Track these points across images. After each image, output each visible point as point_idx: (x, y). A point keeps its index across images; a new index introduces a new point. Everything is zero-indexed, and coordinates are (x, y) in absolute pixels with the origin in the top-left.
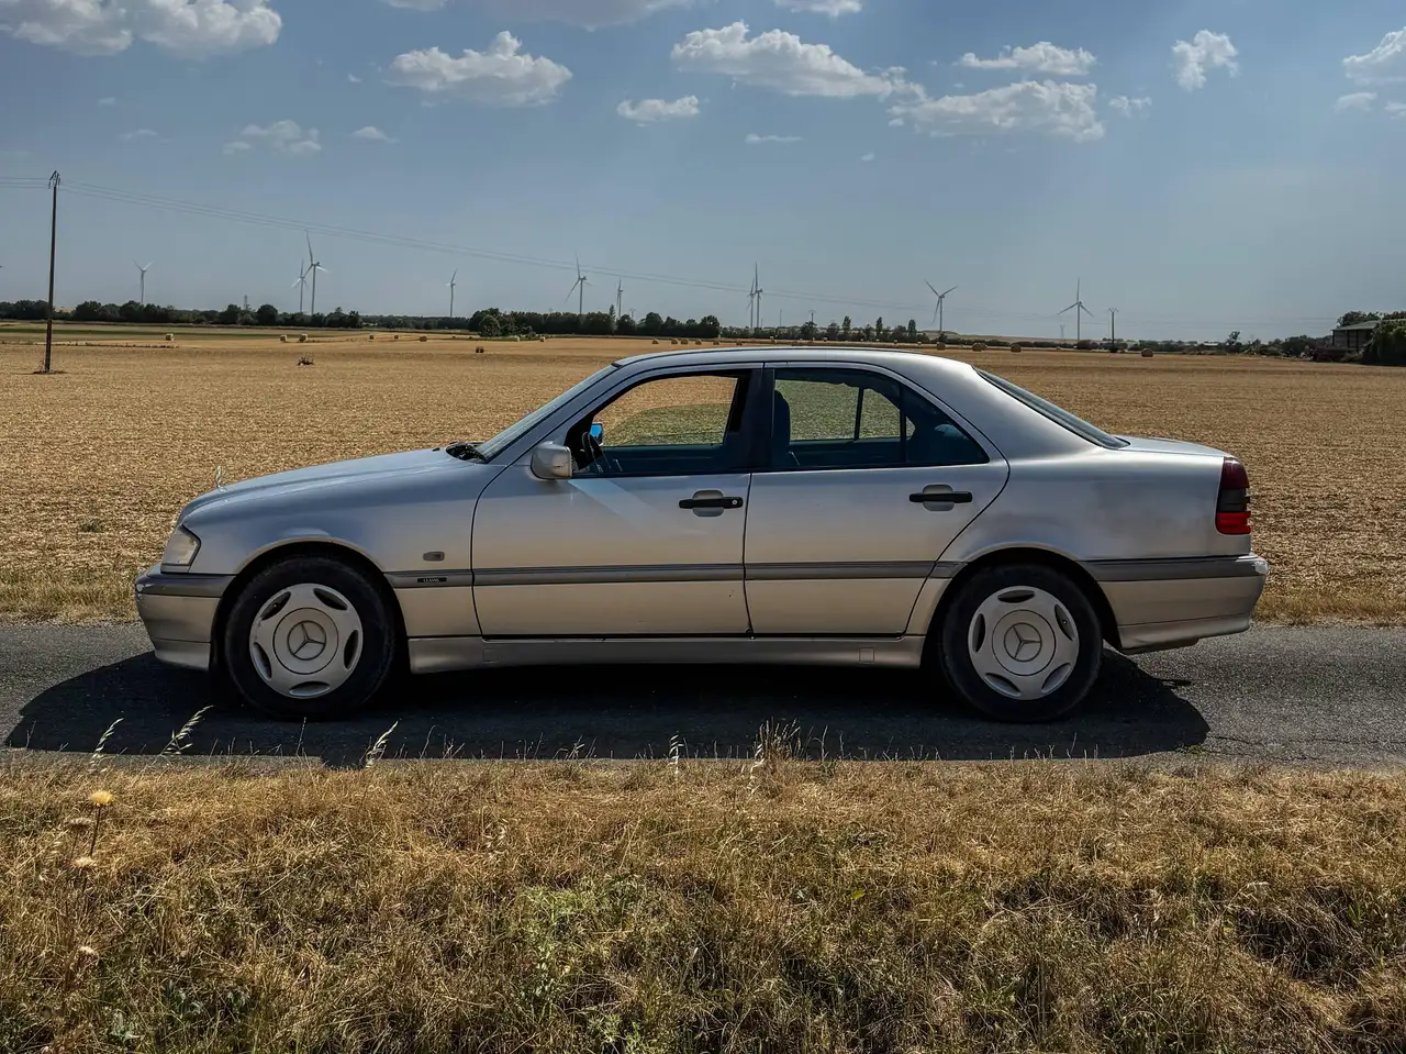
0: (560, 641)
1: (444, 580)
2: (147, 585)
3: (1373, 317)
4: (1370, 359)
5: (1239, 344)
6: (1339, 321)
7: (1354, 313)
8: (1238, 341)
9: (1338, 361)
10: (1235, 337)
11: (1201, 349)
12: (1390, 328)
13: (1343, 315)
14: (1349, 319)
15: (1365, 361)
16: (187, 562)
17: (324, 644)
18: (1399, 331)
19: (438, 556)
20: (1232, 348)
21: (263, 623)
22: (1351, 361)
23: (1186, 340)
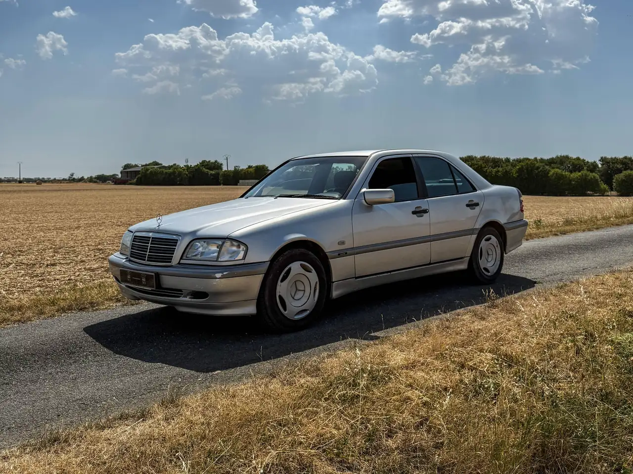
0: (378, 276)
1: (346, 253)
2: (224, 273)
3: (136, 166)
4: (139, 183)
5: (74, 179)
6: (122, 167)
7: (128, 164)
8: (74, 177)
9: (125, 184)
10: (72, 175)
11: (55, 181)
12: (147, 170)
13: (124, 165)
14: (127, 166)
15: (137, 184)
16: (241, 258)
17: (304, 291)
18: (151, 171)
19: (343, 243)
20: (72, 180)
21: (282, 283)
22: (131, 184)
23: (46, 178)
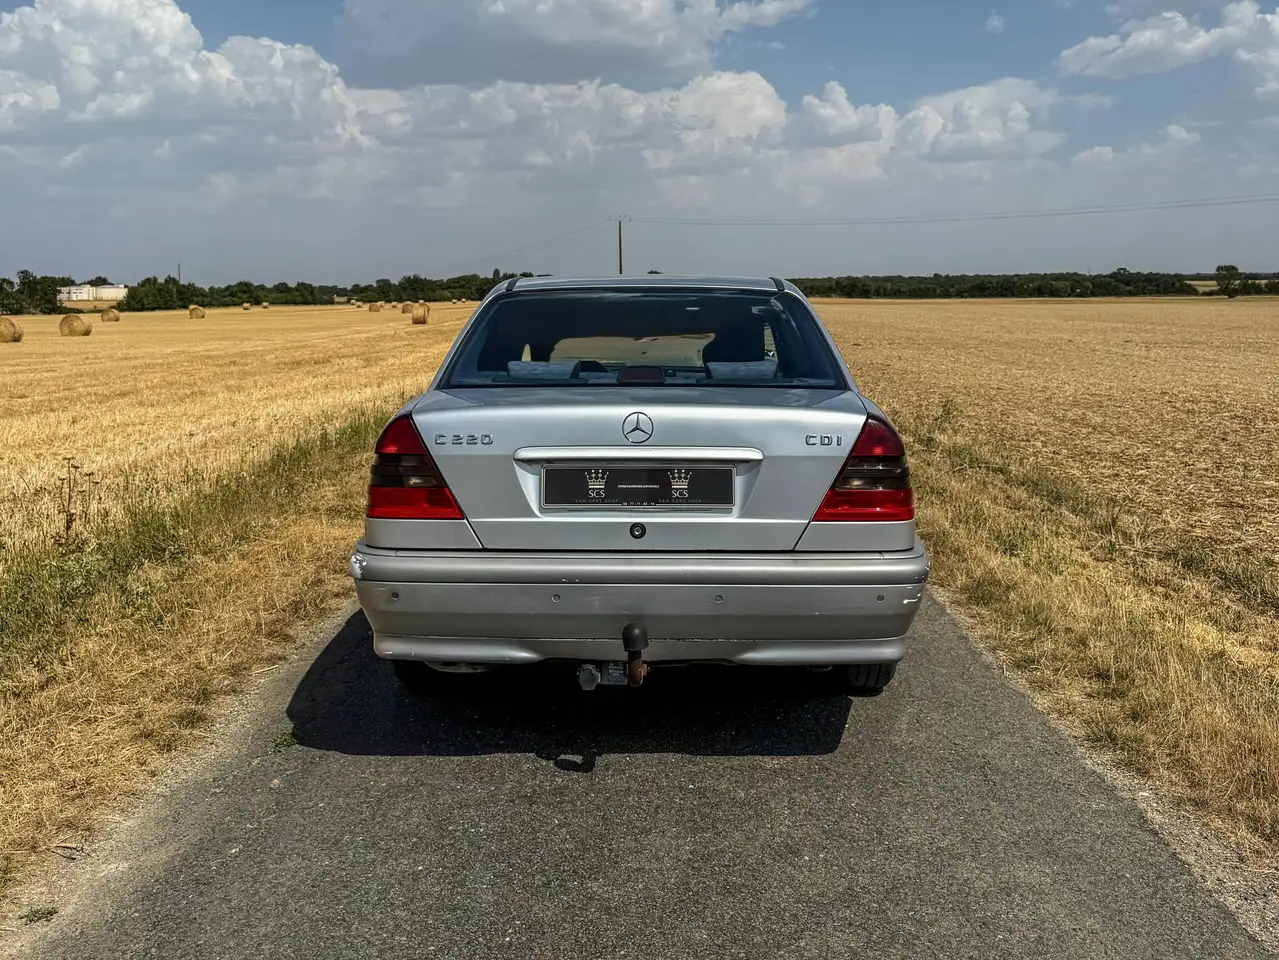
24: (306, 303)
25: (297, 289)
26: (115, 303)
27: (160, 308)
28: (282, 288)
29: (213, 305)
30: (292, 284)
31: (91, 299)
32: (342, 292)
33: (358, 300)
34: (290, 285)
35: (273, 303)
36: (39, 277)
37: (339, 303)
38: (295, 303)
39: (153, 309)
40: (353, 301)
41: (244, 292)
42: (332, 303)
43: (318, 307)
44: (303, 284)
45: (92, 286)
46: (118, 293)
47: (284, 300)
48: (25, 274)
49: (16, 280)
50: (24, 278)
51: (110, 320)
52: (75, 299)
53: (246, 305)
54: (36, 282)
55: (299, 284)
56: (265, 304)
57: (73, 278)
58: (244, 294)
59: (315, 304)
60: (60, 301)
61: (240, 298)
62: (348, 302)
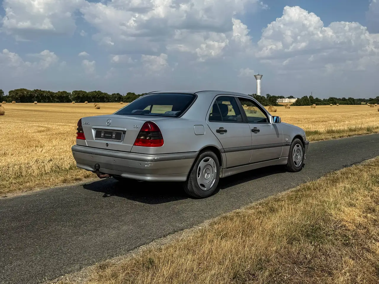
24: (351, 104)
25: (348, 100)
26: (292, 103)
27: (305, 105)
28: (344, 99)
29: (321, 104)
30: (347, 98)
31: (288, 102)
32: (364, 100)
33: (369, 104)
34: (346, 98)
35: (340, 104)
36: (272, 96)
37: (363, 104)
38: (348, 104)
39: (303, 105)
40: (367, 104)
41: (331, 100)
42: (361, 104)
43: (356, 105)
44: (351, 98)
45: (288, 98)
46: (293, 101)
47: (344, 103)
48: (268, 95)
49: (266, 97)
50: (268, 96)
51: (287, 108)
52: (284, 102)
53: (331, 104)
54: (271, 97)
55: (349, 98)
56: (337, 104)
57: (284, 96)
58: (333, 101)
59: (355, 104)
60: (277, 103)
61: (330, 102)
62: (366, 104)
